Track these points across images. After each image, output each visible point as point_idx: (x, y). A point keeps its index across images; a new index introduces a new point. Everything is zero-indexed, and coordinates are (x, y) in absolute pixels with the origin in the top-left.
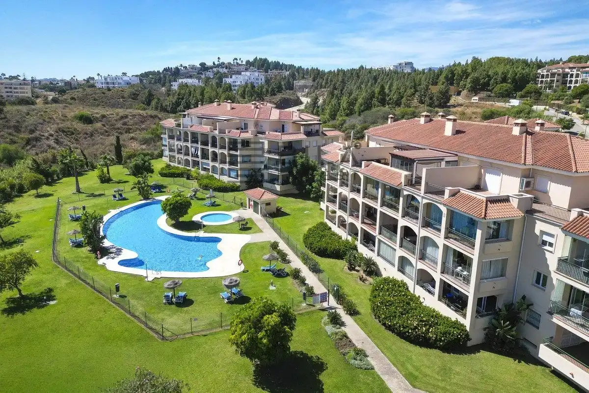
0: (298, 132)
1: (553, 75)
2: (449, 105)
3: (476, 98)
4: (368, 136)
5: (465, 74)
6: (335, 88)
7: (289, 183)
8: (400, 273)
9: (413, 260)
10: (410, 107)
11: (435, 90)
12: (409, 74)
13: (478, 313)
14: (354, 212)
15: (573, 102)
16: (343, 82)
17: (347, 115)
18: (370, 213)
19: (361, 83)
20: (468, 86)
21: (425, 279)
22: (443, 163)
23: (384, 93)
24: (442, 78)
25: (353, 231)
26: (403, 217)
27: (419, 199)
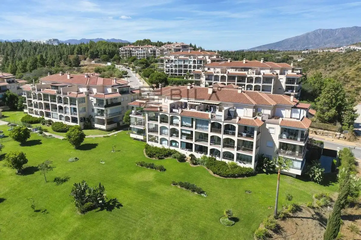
0: (3, 81)
1: (126, 51)
2: (81, 66)
3: (93, 61)
4: (41, 81)
5: (87, 49)
6: (8, 55)
7: (5, 105)
8: (60, 120)
9: (63, 115)
10: (59, 67)
11: (72, 58)
12: (57, 46)
13: (81, 121)
14: (41, 107)
15: (132, 64)
16: (12, 51)
17: (23, 72)
18: (47, 106)
19: (26, 51)
20: (89, 55)
21: (67, 119)
22: (68, 87)
23: (43, 59)
24: (75, 51)
25: (42, 113)
26: (58, 103)
27: (61, 97)
